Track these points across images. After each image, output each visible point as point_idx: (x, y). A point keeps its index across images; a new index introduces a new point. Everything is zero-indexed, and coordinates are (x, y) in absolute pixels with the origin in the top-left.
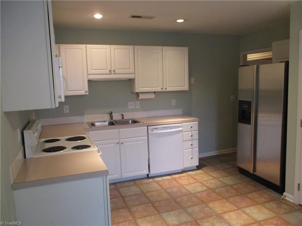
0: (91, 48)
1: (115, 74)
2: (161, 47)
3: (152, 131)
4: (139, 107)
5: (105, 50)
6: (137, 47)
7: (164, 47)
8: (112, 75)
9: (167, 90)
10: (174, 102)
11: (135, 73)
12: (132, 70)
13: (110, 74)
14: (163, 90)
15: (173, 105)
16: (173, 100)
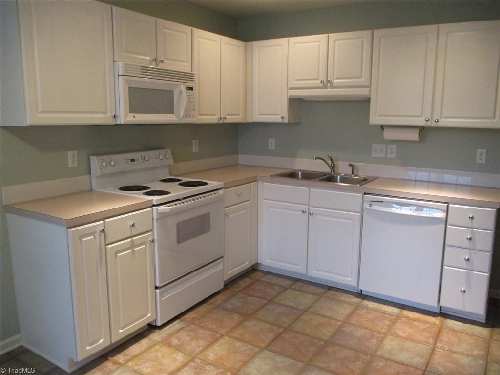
0: (295, 43)
1: (332, 87)
2: (435, 26)
3: (370, 205)
4: (394, 156)
5: (318, 43)
6: (378, 33)
7: (441, 26)
8: (328, 90)
9: (440, 124)
10: (481, 156)
11: (369, 87)
12: (363, 81)
13: (325, 87)
14: (429, 124)
15: (478, 161)
16: (479, 151)
